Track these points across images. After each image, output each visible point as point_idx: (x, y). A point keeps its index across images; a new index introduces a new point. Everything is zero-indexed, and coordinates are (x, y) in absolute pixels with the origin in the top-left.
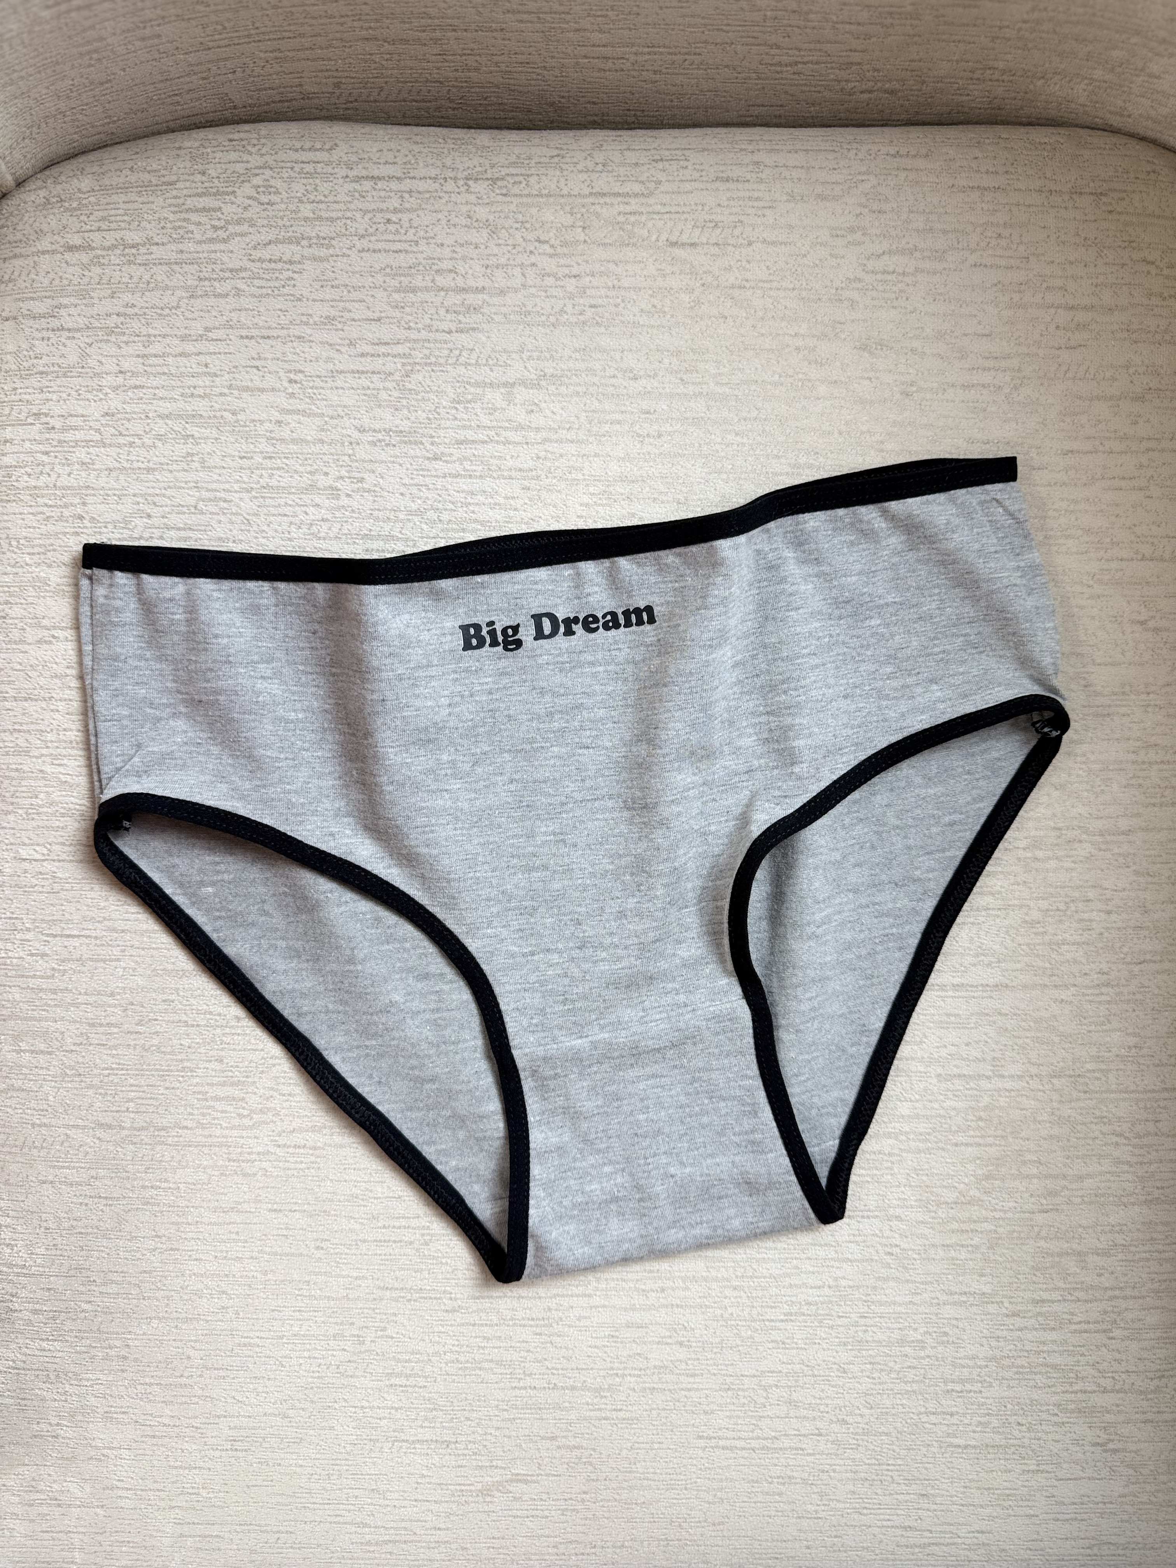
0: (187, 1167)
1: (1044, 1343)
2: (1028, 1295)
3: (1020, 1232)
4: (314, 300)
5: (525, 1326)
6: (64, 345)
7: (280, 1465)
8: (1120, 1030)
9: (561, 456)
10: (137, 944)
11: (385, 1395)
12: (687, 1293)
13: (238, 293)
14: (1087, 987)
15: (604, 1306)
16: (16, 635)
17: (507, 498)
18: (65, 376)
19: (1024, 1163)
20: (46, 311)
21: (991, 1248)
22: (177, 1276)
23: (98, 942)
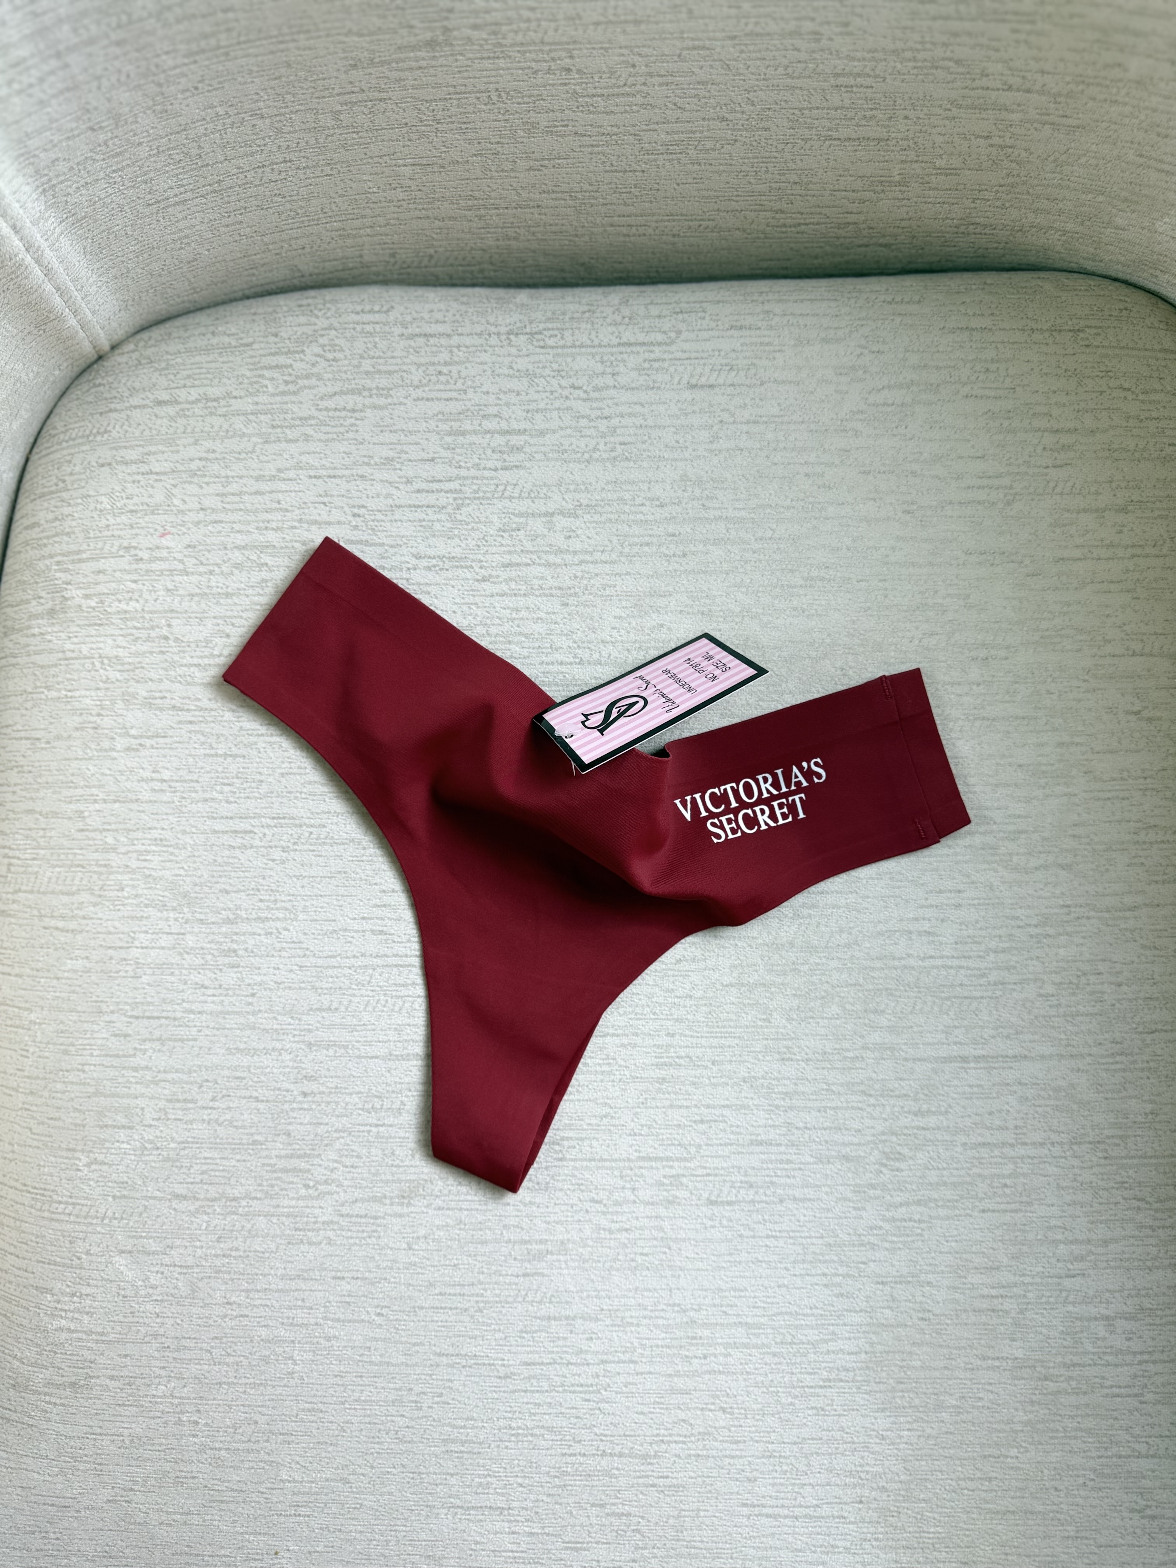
0: (257, 1236)
1: (1077, 1407)
2: (1059, 1359)
3: (1049, 1297)
4: (374, 444)
5: (574, 1392)
6: (152, 487)
7: (340, 1530)
8: (1136, 1097)
9: (597, 575)
10: (212, 1025)
11: (441, 1461)
12: (730, 1359)
13: (307, 438)
14: (1102, 1056)
15: (650, 1373)
16: (106, 744)
17: (548, 613)
18: (153, 513)
19: (1050, 1228)
20: (136, 457)
21: (1021, 1312)
22: (247, 1342)
23: (176, 1023)
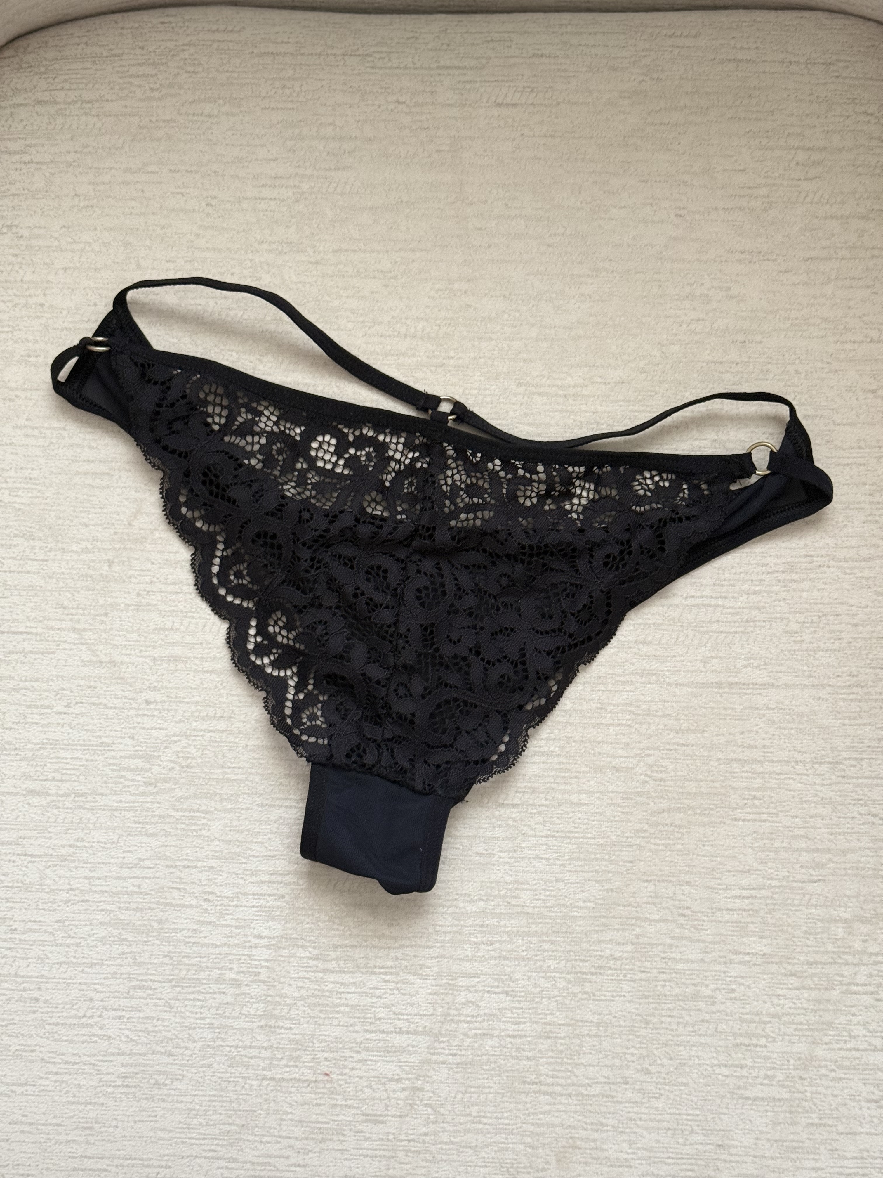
3: (794, 899)
10: (69, 640)
20: (19, 148)
21: (769, 912)
22: (86, 925)
23: (38, 638)
